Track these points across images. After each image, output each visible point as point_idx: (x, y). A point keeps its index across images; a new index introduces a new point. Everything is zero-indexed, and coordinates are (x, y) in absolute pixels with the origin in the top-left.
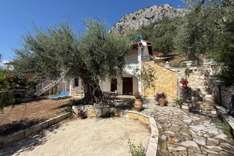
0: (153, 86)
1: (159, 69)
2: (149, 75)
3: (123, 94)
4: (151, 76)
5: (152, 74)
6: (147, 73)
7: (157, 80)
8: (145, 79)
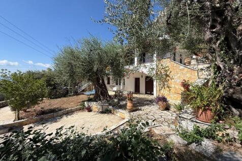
0: (168, 87)
1: (175, 68)
2: (165, 74)
3: (146, 93)
4: (167, 76)
5: (168, 73)
6: (162, 72)
7: (173, 81)
8: (160, 79)
